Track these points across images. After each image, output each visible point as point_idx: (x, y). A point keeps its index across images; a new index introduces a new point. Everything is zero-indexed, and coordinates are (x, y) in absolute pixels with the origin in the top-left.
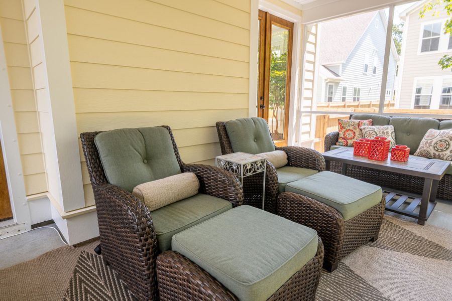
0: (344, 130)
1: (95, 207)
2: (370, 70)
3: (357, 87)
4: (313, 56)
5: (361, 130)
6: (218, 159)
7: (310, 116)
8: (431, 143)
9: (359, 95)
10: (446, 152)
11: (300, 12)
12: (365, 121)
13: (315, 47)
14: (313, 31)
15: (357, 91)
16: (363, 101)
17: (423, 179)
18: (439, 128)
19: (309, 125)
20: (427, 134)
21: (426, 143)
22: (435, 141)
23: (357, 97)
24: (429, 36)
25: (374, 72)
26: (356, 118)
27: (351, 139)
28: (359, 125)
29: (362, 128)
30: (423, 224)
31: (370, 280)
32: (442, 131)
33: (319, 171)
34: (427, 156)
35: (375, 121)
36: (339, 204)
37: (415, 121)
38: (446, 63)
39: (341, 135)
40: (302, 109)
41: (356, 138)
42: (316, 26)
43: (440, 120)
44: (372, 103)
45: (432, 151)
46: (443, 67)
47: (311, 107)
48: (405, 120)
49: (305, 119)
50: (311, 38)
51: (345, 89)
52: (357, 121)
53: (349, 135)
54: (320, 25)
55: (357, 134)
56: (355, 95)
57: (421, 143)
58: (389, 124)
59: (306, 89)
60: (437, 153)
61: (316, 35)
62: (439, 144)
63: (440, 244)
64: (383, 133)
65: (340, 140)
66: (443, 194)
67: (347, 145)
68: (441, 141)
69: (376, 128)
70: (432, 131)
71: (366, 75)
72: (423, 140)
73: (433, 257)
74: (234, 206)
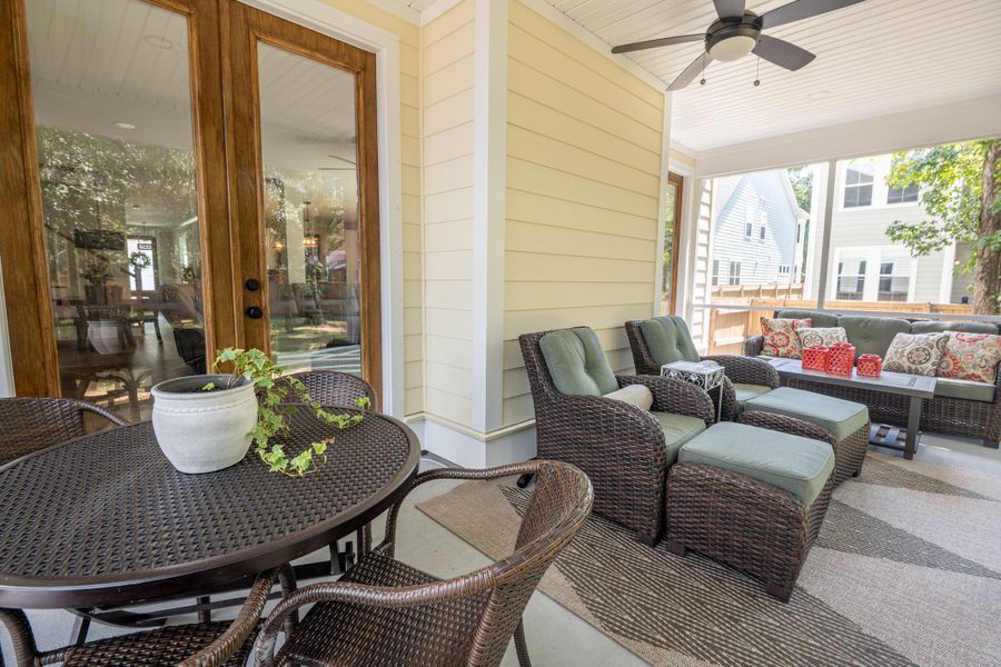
0: (771, 334)
1: (534, 421)
2: (755, 234)
3: (736, 259)
4: (707, 222)
5: (797, 333)
6: (665, 370)
7: (703, 311)
8: (903, 352)
9: (738, 274)
10: (926, 365)
11: (694, 163)
12: (801, 321)
13: (710, 210)
14: (708, 187)
15: (735, 268)
16: (747, 282)
17: (908, 399)
18: (910, 331)
19: (700, 326)
20: (895, 340)
21: (896, 352)
22: (908, 349)
23: (735, 277)
24: (856, 182)
25: (762, 236)
26: (787, 316)
27: (784, 346)
28: (793, 326)
29: (799, 330)
30: (911, 459)
31: (871, 513)
32: (917, 336)
33: (773, 388)
34: (899, 369)
35: (817, 321)
36: (829, 422)
37: (876, 322)
38: (897, 233)
39: (768, 340)
40: (695, 302)
41: (790, 344)
42: (712, 182)
43: (912, 321)
44: (763, 288)
45: (906, 364)
46: (894, 239)
47: (704, 298)
48: (861, 320)
49: (696, 317)
50: (705, 198)
51: (716, 263)
52: (790, 321)
53: (780, 340)
54: (715, 180)
55: (791, 339)
56: (732, 273)
57: (888, 352)
58: (836, 326)
59: (699, 271)
60: (913, 367)
61: (711, 193)
62: (916, 353)
63: (941, 479)
64: (831, 337)
65: (766, 348)
66: (926, 422)
67: (778, 356)
68: (917, 350)
69: (820, 330)
70: (901, 336)
71: (749, 240)
72: (891, 347)
73: (937, 492)
74: (708, 425)
